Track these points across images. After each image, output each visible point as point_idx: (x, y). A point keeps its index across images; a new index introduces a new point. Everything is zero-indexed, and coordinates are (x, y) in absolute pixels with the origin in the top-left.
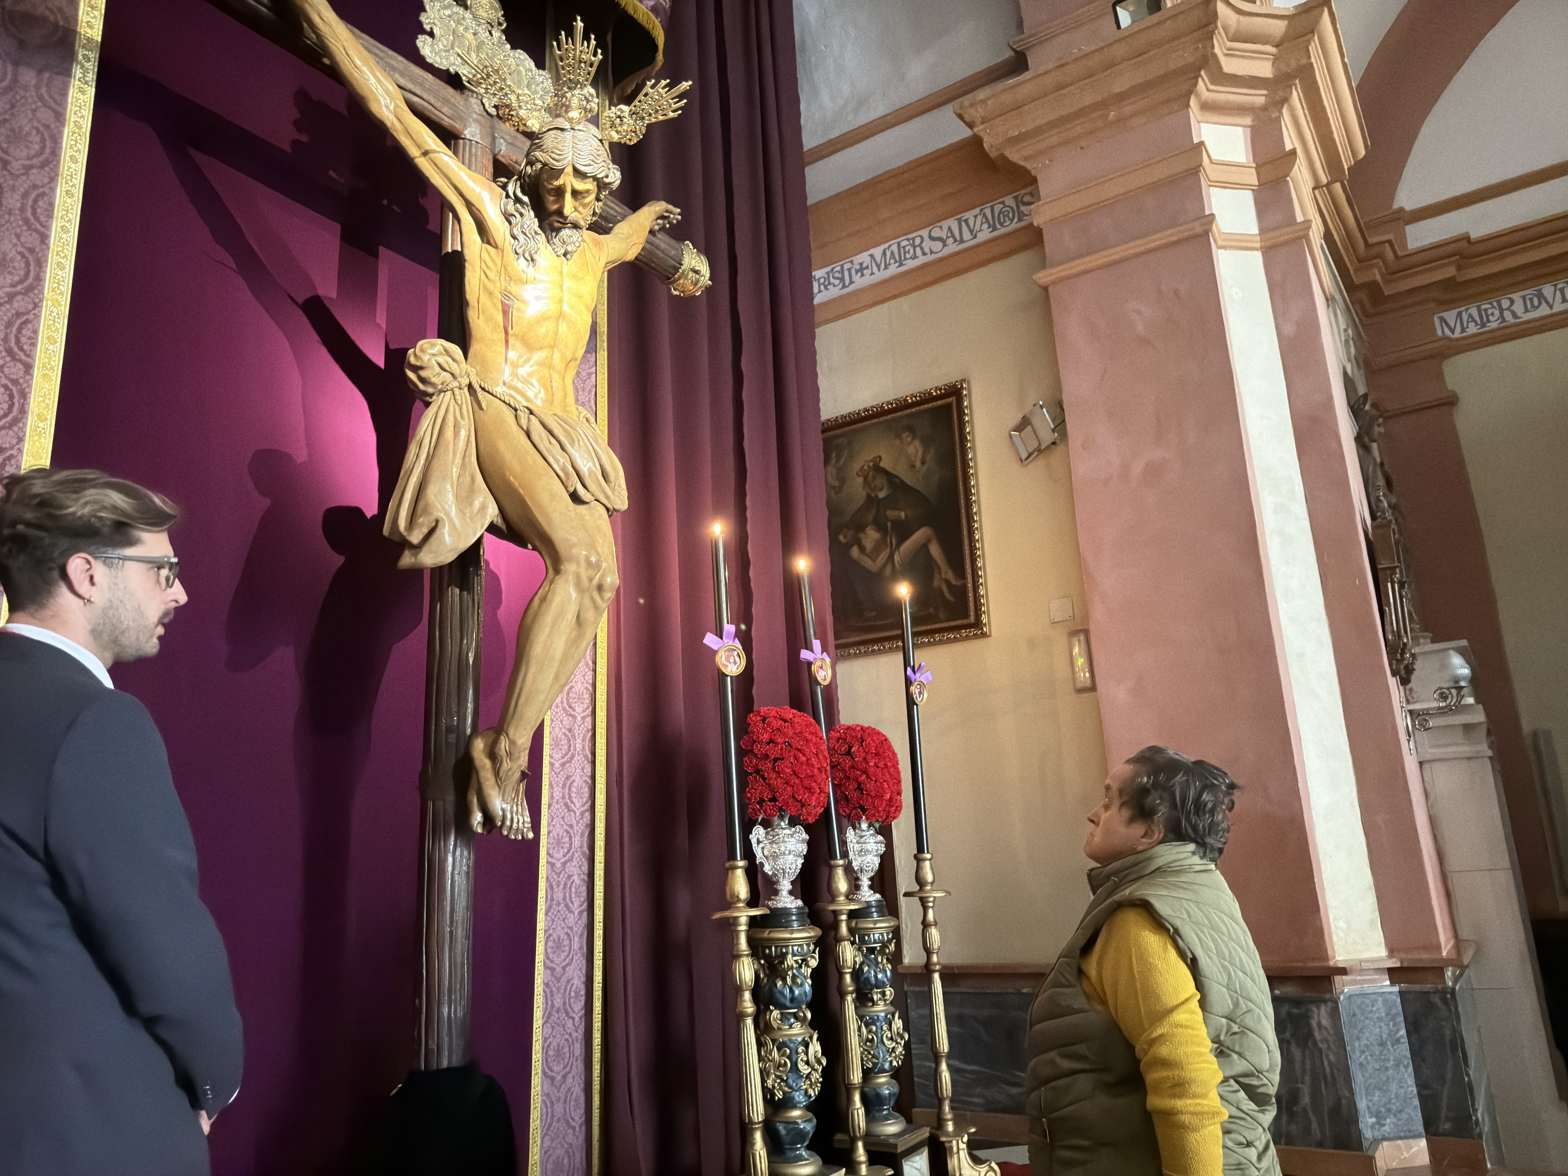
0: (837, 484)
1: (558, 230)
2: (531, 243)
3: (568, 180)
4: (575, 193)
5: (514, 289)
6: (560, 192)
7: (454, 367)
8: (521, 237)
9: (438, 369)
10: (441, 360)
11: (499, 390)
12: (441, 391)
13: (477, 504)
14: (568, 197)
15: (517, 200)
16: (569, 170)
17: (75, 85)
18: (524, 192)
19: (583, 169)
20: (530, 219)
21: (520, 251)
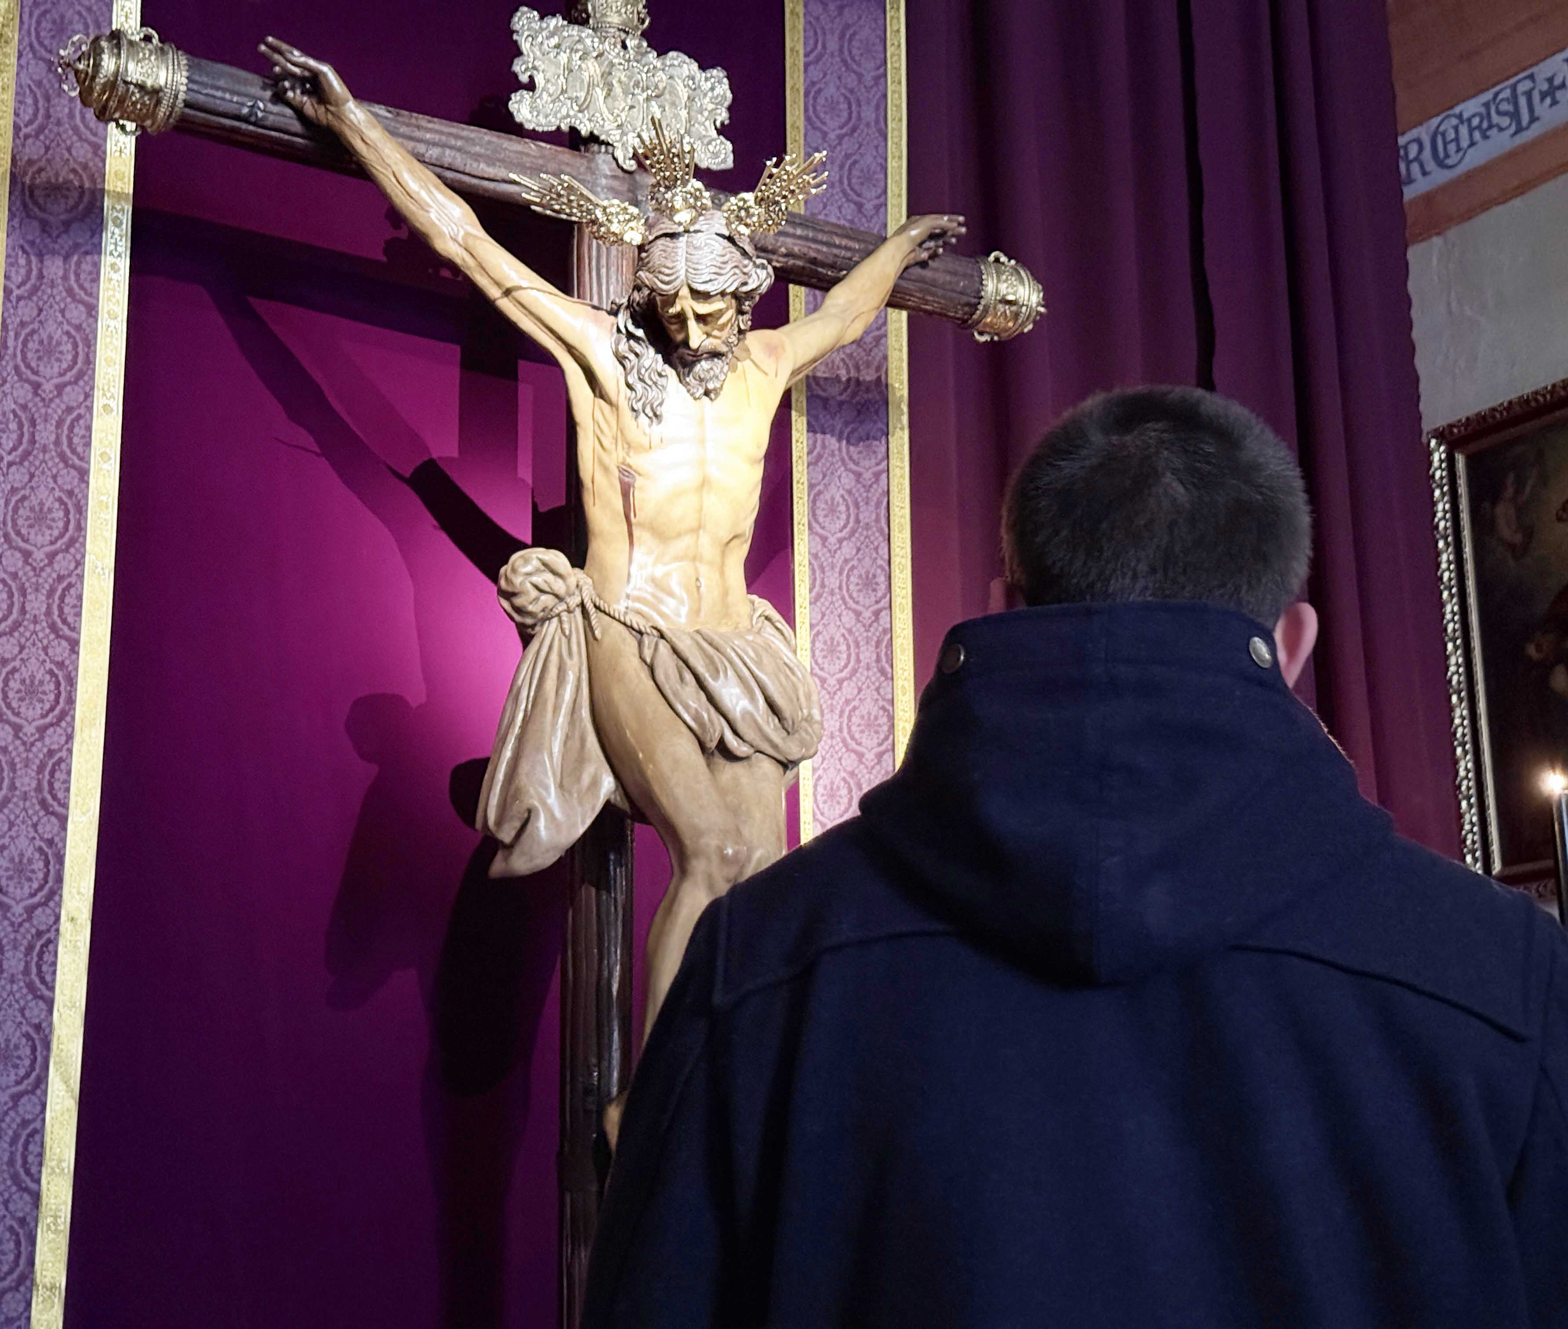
0: (1518, 538)
1: (692, 364)
2: (653, 394)
3: (686, 304)
4: (701, 318)
5: (636, 461)
6: (681, 318)
7: (559, 586)
8: (639, 386)
9: (534, 593)
10: (538, 579)
11: (618, 608)
12: (543, 620)
13: (586, 779)
14: (692, 324)
15: (630, 336)
16: (685, 292)
17: (106, 261)
18: (637, 325)
19: (701, 288)
20: (651, 357)
21: (638, 406)
